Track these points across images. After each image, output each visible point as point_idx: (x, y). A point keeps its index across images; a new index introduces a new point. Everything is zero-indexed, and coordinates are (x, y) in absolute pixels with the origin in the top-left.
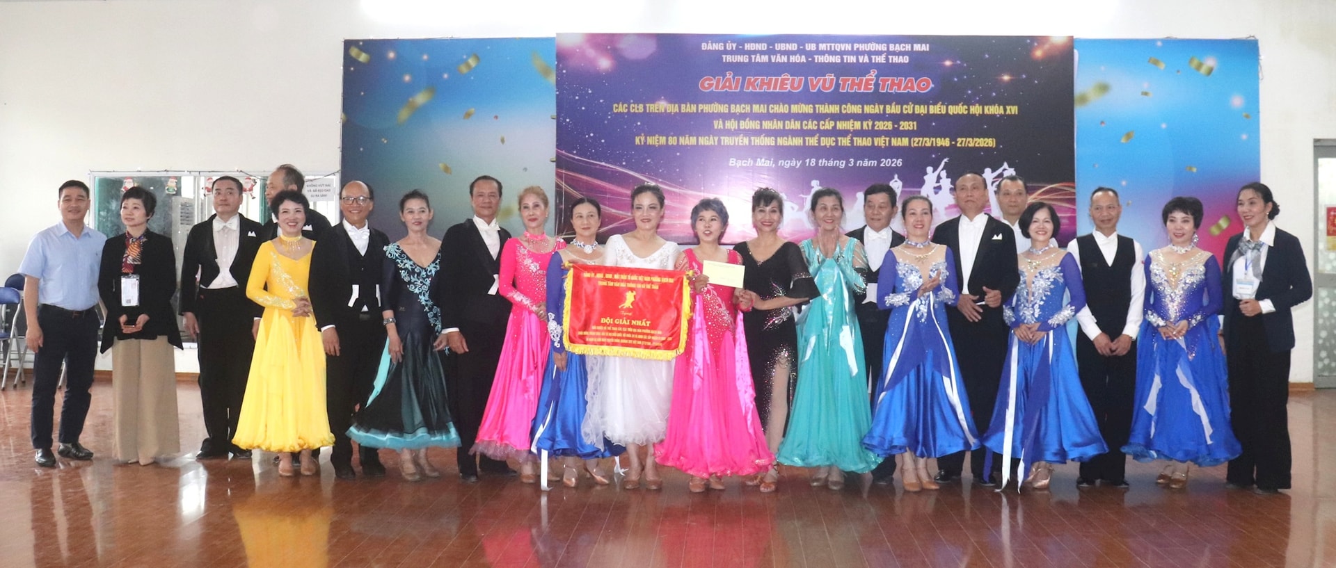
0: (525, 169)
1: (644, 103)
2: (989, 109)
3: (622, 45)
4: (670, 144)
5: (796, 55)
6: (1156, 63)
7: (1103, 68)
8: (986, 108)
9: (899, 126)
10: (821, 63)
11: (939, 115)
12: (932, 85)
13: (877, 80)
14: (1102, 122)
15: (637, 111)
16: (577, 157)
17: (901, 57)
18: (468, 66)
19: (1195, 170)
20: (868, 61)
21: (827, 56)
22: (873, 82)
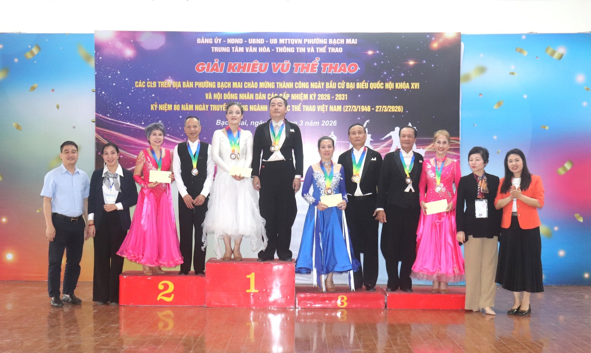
0: (74, 127)
1: (157, 80)
2: (399, 85)
3: (142, 40)
4: (175, 110)
5: (263, 47)
6: (521, 51)
7: (482, 55)
8: (397, 84)
9: (335, 97)
10: (281, 53)
11: (363, 89)
12: (359, 68)
13: (320, 65)
14: (480, 94)
15: (152, 87)
16: (110, 119)
17: (337, 48)
18: (32, 53)
19: (547, 128)
20: (314, 52)
21: (285, 47)
22: (317, 66)
